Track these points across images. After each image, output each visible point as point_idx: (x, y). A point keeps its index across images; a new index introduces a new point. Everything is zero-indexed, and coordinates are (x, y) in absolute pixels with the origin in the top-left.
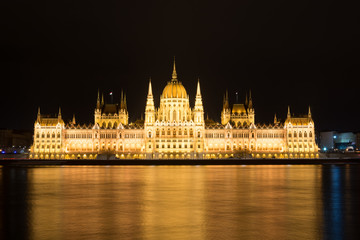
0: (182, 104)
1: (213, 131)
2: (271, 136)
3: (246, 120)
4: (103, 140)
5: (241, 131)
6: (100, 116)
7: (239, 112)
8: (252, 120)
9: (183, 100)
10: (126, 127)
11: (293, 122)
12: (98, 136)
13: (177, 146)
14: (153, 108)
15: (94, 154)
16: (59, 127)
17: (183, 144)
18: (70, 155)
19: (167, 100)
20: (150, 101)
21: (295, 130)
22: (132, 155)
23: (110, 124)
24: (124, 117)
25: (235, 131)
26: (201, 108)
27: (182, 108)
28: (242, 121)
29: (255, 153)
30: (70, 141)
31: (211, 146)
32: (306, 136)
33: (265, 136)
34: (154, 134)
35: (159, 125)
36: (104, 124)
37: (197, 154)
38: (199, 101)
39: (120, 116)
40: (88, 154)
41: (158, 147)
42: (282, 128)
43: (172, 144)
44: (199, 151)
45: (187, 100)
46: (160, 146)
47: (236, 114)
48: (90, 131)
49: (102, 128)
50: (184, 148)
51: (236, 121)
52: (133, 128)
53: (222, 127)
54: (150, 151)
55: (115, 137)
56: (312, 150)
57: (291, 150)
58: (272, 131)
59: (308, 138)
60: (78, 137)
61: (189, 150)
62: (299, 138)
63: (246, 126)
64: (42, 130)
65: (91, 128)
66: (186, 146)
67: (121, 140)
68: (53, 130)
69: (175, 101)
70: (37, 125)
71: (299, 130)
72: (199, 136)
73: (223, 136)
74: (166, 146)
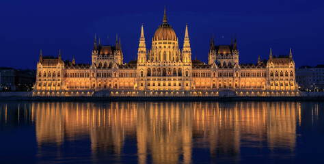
0: (172, 45)
1: (201, 71)
2: (254, 75)
3: (231, 60)
4: (99, 79)
5: (226, 71)
6: (97, 57)
7: (225, 53)
8: (237, 61)
9: (172, 42)
10: (121, 67)
11: (275, 63)
12: (95, 75)
13: (167, 84)
14: (145, 49)
15: (91, 91)
16: (59, 67)
17: (172, 82)
18: (69, 92)
19: (158, 42)
20: (142, 43)
21: (277, 69)
22: (126, 92)
23: (105, 65)
24: (119, 58)
25: (220, 70)
26: (189, 49)
27: (171, 50)
28: (227, 61)
29: (239, 91)
30: (70, 79)
31: (198, 84)
32: (287, 75)
33: (249, 75)
34: (145, 73)
35: (150, 65)
36: (100, 64)
37: (185, 92)
38: (187, 43)
39: (115, 57)
40: (86, 92)
41: (149, 85)
42: (264, 67)
43: (162, 83)
44: (187, 88)
45: (176, 42)
46: (151, 84)
47: (222, 54)
48: (87, 71)
49: (99, 68)
50: (172, 85)
51: (222, 61)
52: (126, 68)
53: (209, 67)
54: (142, 88)
55: (110, 75)
56: (293, 88)
57: (273, 88)
58: (255, 71)
59: (289, 77)
60: (77, 76)
61: (178, 88)
62: (280, 78)
63: (231, 66)
64: (44, 70)
65: (88, 68)
66: (175, 85)
67: (115, 79)
68: (54, 70)
69: (165, 43)
70: (39, 65)
71: (280, 70)
72: (187, 75)
73: (209, 75)
74: (157, 84)
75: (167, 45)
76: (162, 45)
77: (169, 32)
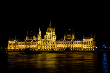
1: (60, 42)
4: (27, 45)
6: (27, 38)
10: (34, 41)
11: (85, 39)
13: (47, 47)
14: (40, 35)
16: (15, 42)
17: (49, 46)
18: (18, 50)
25: (67, 42)
28: (70, 38)
29: (72, 49)
30: (19, 45)
32: (90, 43)
33: (77, 43)
34: (41, 43)
35: (42, 40)
39: (33, 38)
41: (41, 47)
43: (46, 46)
44: (54, 48)
47: (68, 36)
48: (24, 43)
50: (49, 47)
51: (68, 39)
53: (63, 41)
54: (39, 48)
56: (92, 48)
57: (84, 48)
58: (79, 42)
60: (21, 44)
61: (51, 48)
62: (87, 44)
64: (10, 43)
65: (24, 42)
66: (50, 47)
67: (32, 45)
68: (13, 42)
69: (49, 33)
70: (9, 41)
71: (87, 41)
72: (54, 44)
73: (63, 43)
74: (44, 47)
75: (50, 34)
76: (48, 34)
77: (51, 29)
